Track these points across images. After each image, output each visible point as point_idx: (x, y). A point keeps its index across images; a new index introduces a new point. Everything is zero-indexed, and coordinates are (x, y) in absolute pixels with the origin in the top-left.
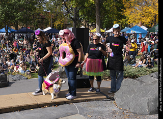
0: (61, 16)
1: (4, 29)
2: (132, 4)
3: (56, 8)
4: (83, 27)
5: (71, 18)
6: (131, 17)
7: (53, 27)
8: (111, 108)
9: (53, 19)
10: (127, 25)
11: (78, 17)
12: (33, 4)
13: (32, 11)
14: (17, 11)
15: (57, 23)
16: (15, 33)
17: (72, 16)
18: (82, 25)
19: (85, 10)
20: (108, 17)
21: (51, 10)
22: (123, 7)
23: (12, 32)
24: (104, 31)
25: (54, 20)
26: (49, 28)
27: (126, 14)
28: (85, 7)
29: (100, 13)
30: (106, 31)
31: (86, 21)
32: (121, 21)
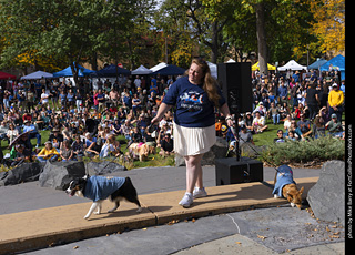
0: (186, 40)
1: (69, 70)
2: (329, 12)
3: (175, 23)
4: (231, 61)
5: (207, 43)
6: (328, 38)
7: (169, 62)
8: (302, 220)
9: (168, 45)
10: (319, 55)
11: (221, 40)
12: (129, 16)
13: (125, 30)
14: (95, 30)
15: (177, 55)
16: (93, 76)
17: (209, 40)
18: (230, 56)
19: (234, 25)
20: (281, 39)
21: (165, 27)
22: (310, 18)
23: (87, 75)
24: (274, 68)
25: (172, 49)
26: (162, 65)
27: (317, 32)
28: (234, 20)
29: (265, 32)
30: (279, 69)
31: (237, 49)
32: (308, 47)
